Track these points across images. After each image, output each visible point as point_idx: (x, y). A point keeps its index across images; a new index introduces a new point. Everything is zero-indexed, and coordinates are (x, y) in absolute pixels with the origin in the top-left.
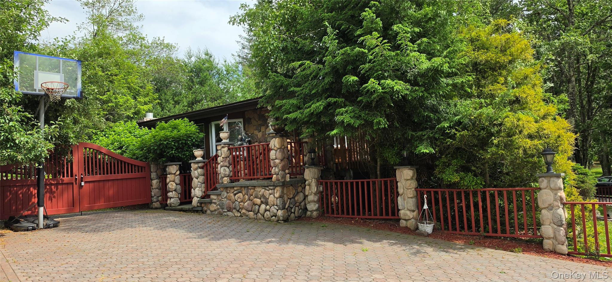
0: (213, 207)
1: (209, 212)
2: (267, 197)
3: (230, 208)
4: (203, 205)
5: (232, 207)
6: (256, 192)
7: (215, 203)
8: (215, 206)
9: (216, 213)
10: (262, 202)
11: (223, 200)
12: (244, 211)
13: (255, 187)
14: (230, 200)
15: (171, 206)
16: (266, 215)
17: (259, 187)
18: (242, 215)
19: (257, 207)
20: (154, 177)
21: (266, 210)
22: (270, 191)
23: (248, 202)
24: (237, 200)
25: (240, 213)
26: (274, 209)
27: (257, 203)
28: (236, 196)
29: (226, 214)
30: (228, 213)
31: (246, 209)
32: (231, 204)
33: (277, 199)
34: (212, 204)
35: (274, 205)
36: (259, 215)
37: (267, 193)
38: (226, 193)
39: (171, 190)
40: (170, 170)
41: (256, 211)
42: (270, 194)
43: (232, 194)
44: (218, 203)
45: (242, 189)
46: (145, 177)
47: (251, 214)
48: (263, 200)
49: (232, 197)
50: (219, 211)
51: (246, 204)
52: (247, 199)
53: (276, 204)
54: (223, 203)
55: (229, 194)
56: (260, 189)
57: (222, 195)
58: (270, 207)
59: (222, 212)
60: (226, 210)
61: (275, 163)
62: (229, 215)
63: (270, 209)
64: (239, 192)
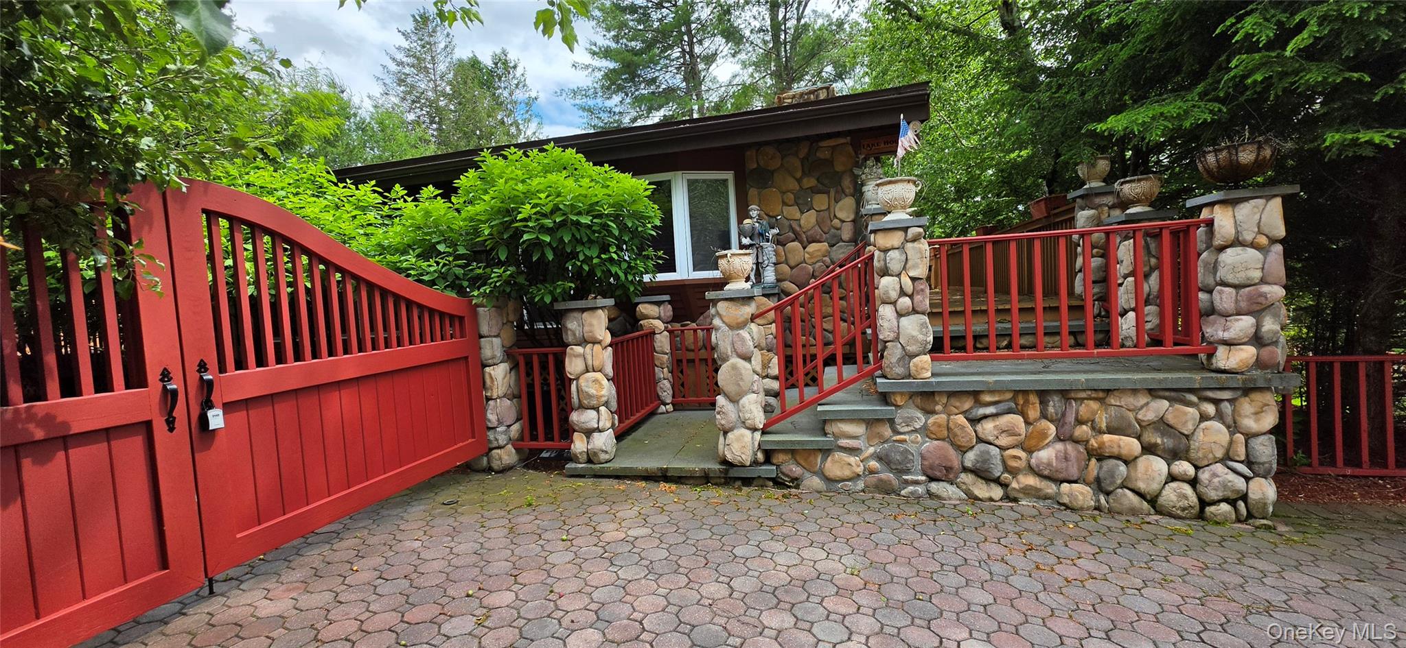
0: (837, 465)
1: (814, 482)
2: (1187, 429)
3: (949, 469)
4: (779, 458)
5: (956, 464)
6: (1112, 411)
7: (852, 451)
8: (853, 460)
9: (861, 485)
10: (1149, 449)
11: (903, 441)
12: (1031, 481)
13: (1108, 391)
14: (943, 440)
15: (590, 461)
16: (1173, 497)
17: (1135, 391)
18: (1013, 494)
19: (1123, 468)
20: (494, 357)
21: (1172, 478)
22: (1210, 409)
23: (1059, 446)
24: (991, 439)
25: (1005, 486)
26: (1231, 476)
27: (1124, 452)
28: (988, 428)
29: (920, 489)
30: (934, 486)
31: (1046, 473)
32: (952, 453)
33: (1249, 436)
34: (838, 455)
35: (1226, 459)
36: (1125, 495)
37: (1189, 416)
38: (919, 414)
39: (594, 402)
40: (586, 329)
41: (1113, 482)
42: (1204, 417)
43: (961, 419)
44: (871, 450)
45: (1027, 402)
46: (466, 358)
47: (1081, 493)
48: (1159, 441)
49: (963, 427)
50: (881, 480)
51: (1046, 455)
52: (1051, 438)
53: (1243, 458)
54: (907, 451)
55: (942, 418)
56: (1142, 400)
57: (898, 421)
58: (1197, 468)
59: (895, 482)
60: (924, 478)
61: (1262, 300)
62: (944, 495)
63: (1204, 476)
64: (1009, 412)
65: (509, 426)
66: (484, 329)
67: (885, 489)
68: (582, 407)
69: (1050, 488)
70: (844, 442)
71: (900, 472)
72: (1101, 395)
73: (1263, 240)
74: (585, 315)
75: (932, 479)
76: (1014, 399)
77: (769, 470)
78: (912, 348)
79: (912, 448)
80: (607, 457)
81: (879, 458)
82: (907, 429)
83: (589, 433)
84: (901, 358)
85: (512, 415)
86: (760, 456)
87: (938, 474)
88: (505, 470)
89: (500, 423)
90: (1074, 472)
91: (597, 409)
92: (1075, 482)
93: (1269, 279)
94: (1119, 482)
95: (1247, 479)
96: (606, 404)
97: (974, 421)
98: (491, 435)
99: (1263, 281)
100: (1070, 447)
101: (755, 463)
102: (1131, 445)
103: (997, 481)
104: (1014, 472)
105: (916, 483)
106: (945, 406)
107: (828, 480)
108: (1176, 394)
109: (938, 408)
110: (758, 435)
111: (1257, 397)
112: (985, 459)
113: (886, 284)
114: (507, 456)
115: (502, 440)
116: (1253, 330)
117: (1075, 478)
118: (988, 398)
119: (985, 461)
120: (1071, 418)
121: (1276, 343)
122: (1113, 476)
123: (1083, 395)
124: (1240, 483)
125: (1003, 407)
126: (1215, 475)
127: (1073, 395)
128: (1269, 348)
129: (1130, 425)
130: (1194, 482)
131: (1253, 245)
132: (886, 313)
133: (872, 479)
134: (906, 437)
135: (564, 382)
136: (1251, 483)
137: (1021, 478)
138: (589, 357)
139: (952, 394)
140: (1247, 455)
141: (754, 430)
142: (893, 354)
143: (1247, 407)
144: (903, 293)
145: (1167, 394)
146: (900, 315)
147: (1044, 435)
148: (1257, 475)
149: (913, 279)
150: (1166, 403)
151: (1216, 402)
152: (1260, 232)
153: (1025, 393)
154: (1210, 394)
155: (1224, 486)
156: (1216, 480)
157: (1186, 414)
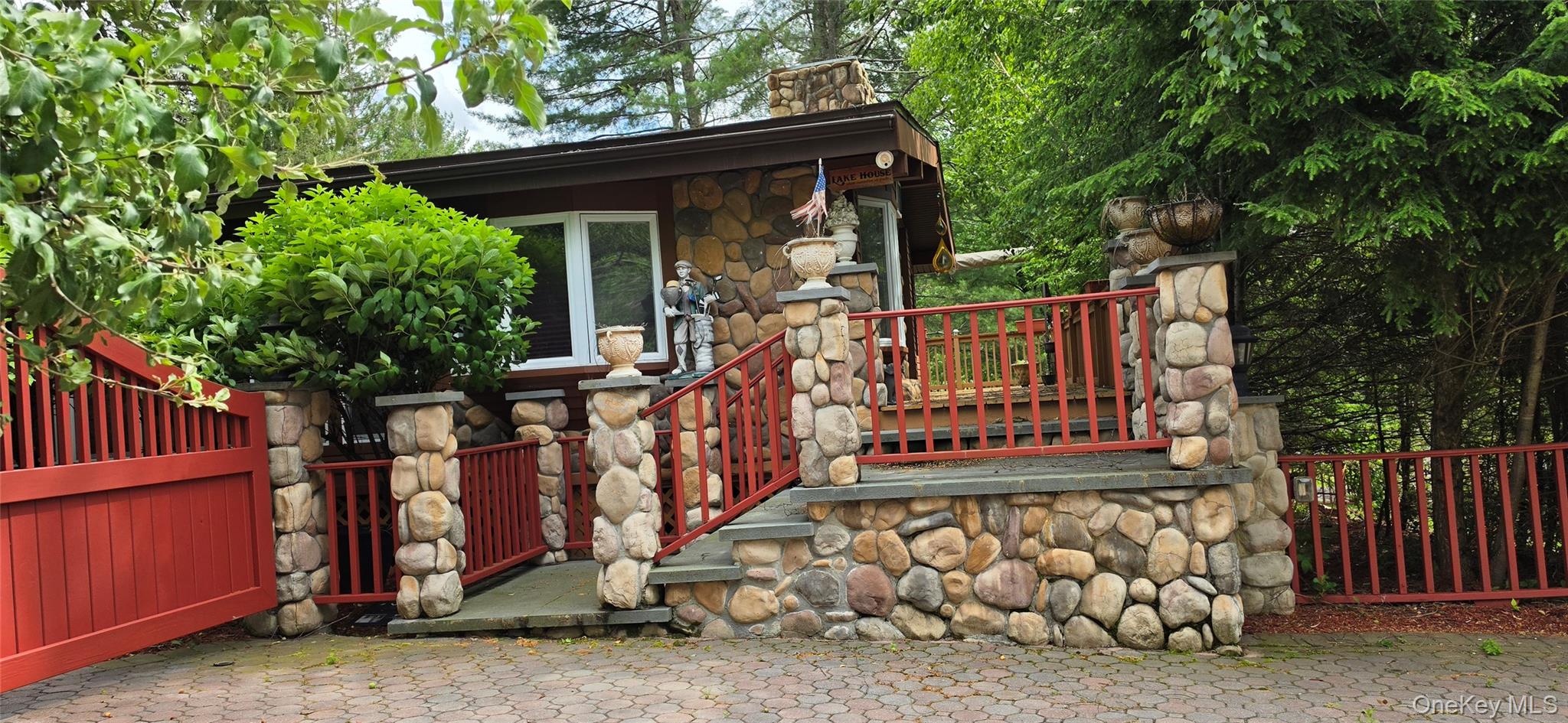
0: (748, 602)
1: (718, 626)
2: (1143, 539)
3: (880, 600)
4: (674, 596)
5: (888, 593)
6: (1060, 519)
7: (765, 582)
8: (766, 594)
9: (776, 627)
10: (1104, 565)
11: (825, 567)
12: (975, 611)
13: (1054, 495)
14: (873, 563)
15: (423, 615)
16: (1133, 623)
17: (1084, 493)
18: (958, 630)
19: (1075, 589)
20: (288, 474)
21: (1131, 600)
22: (1165, 513)
23: (1006, 565)
24: (926, 559)
25: (947, 619)
26: (1192, 594)
27: (1076, 569)
28: (922, 544)
29: (847, 629)
30: (864, 624)
31: (991, 599)
32: (883, 578)
33: (1209, 544)
34: (748, 589)
35: (1187, 573)
36: (1081, 624)
37: (1143, 523)
38: (844, 531)
39: (430, 532)
40: (420, 432)
41: (1065, 608)
42: (1160, 524)
43: (892, 536)
44: (788, 580)
45: (965, 511)
46: (249, 473)
47: (1032, 624)
48: (1112, 554)
49: (893, 545)
50: (800, 619)
51: (991, 577)
52: (995, 555)
53: (1203, 571)
54: (829, 579)
55: (869, 535)
56: (1092, 504)
57: (817, 540)
58: (1158, 586)
59: (818, 621)
60: (851, 613)
61: (1206, 382)
62: (875, 633)
63: (1164, 595)
64: (946, 524)
65: (309, 572)
66: (276, 435)
67: (807, 632)
68: (413, 540)
69: (998, 619)
70: (754, 571)
71: (823, 607)
72: (1045, 499)
73: (1204, 314)
74: (419, 414)
75: (862, 615)
76: (951, 508)
77: (662, 614)
78: (830, 447)
79: (836, 575)
80: (447, 608)
81: (799, 590)
82: (829, 551)
83: (422, 575)
84: (818, 461)
85: (315, 557)
86: (650, 595)
87: (867, 607)
88: (303, 634)
89: (296, 566)
90: (1023, 599)
91: (433, 542)
92: (1026, 610)
93: (1216, 359)
94: (1072, 607)
95: (1211, 597)
96: (448, 535)
97: (909, 537)
98: (282, 584)
99: (1208, 361)
100: (1017, 565)
101: (643, 604)
102: (1083, 561)
103: (936, 613)
104: (957, 601)
105: (842, 620)
106: (873, 519)
107: (738, 623)
108: (1127, 495)
109: (865, 522)
110: (647, 567)
111: (1211, 496)
112: (920, 585)
113: (800, 369)
114: (306, 614)
115: (298, 590)
116: (1201, 418)
117: (1024, 605)
118: (919, 507)
119: (921, 588)
120: (1015, 530)
121: (1225, 432)
122: (1064, 601)
123: (1025, 500)
124: (1202, 602)
125: (938, 518)
126: (1174, 593)
127: (1015, 500)
128: (1219, 439)
129: (1080, 536)
130: (1155, 604)
131: (1195, 319)
132: (800, 402)
133: (790, 619)
134: (829, 561)
135: (388, 505)
136: (1215, 602)
137: (964, 607)
138: (423, 471)
139: (881, 504)
140: (1209, 567)
141: (642, 559)
142: (809, 455)
143: (1202, 508)
144: (818, 380)
145: (1117, 496)
146: (816, 406)
147: (986, 552)
148: (1220, 592)
149: (830, 362)
150: (1117, 508)
151: (1172, 504)
152: (1201, 304)
153: (963, 498)
154: (1162, 495)
155: (1184, 605)
156: (1175, 599)
157: (1139, 520)
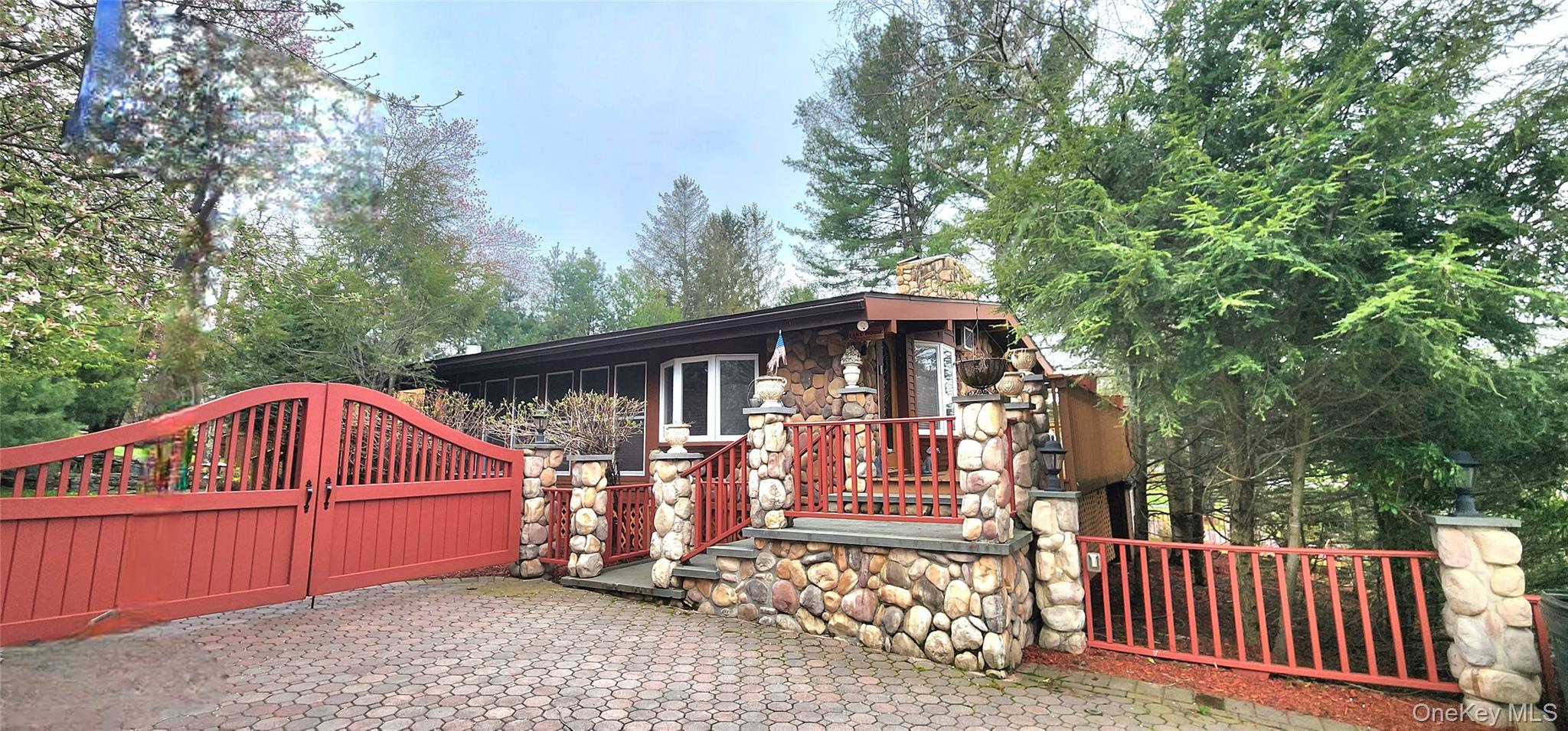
2: (941, 585)
4: (687, 584)
5: (793, 600)
6: (892, 566)
7: (731, 583)
8: (730, 590)
10: (917, 600)
11: (761, 578)
12: (839, 619)
13: (889, 550)
14: (788, 579)
15: (578, 576)
16: (933, 644)
27: (899, 601)
29: (770, 619)
30: (779, 617)
32: (792, 590)
34: (723, 586)
38: (773, 558)
40: (583, 476)
44: (742, 583)
45: (837, 552)
46: (513, 492)
50: (746, 609)
51: (850, 599)
56: (911, 558)
57: (758, 561)
60: (773, 610)
61: (980, 482)
62: (784, 625)
65: (538, 545)
66: (527, 472)
67: (749, 616)
68: (577, 533)
69: (854, 627)
70: (725, 576)
71: (760, 603)
72: (882, 551)
73: (981, 436)
74: (585, 466)
75: (780, 612)
76: (830, 550)
77: (677, 593)
78: (766, 505)
79: (766, 585)
80: (589, 574)
81: (748, 591)
82: (763, 569)
83: (579, 553)
84: (758, 512)
85: (541, 538)
87: (781, 607)
88: (532, 578)
89: (530, 541)
90: (868, 617)
91: (585, 536)
92: (871, 623)
93: (988, 466)
94: (896, 626)
95: (984, 633)
96: (594, 532)
97: (807, 566)
98: (523, 550)
99: (983, 467)
100: (866, 592)
101: (671, 586)
102: (903, 596)
103: (819, 617)
104: (833, 612)
105: (768, 613)
106: (788, 552)
107: (716, 606)
108: (931, 554)
109: (783, 553)
110: (673, 565)
111: (983, 561)
113: (754, 456)
114: (532, 567)
115: (530, 554)
116: (976, 506)
118: (811, 547)
119: (810, 600)
120: (864, 569)
121: (992, 517)
122: (891, 620)
123: (870, 550)
124: (976, 636)
125: (821, 555)
126: (958, 627)
127: (865, 550)
128: (989, 522)
131: (974, 438)
132: (753, 476)
133: (742, 607)
134: (763, 575)
135: (569, 514)
136: (987, 636)
137: (836, 615)
138: (583, 496)
139: (792, 543)
140: (983, 612)
141: (672, 560)
142: (755, 508)
143: (977, 569)
144: (762, 463)
145: (924, 554)
146: (761, 478)
148: (990, 630)
149: (769, 452)
150: (925, 562)
151: (960, 564)
152: (978, 428)
153: (837, 545)
154: (952, 556)
155: (964, 636)
156: (959, 631)
157: (939, 572)
